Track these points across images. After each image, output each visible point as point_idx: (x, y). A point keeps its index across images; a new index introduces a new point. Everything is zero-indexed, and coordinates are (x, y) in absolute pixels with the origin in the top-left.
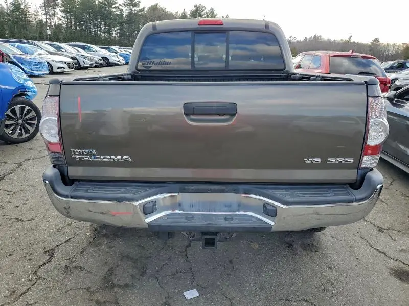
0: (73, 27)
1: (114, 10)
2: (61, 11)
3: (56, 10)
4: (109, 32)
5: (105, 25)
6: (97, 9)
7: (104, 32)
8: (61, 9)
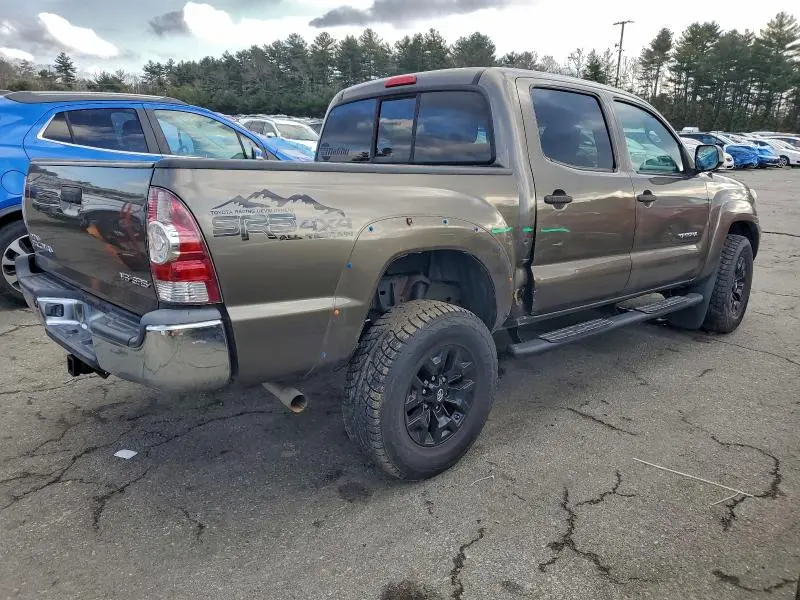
0: (689, 98)
1: (791, 53)
2: (670, 69)
3: (662, 69)
4: (769, 102)
5: (760, 88)
6: (750, 55)
7: (758, 103)
8: (671, 65)
